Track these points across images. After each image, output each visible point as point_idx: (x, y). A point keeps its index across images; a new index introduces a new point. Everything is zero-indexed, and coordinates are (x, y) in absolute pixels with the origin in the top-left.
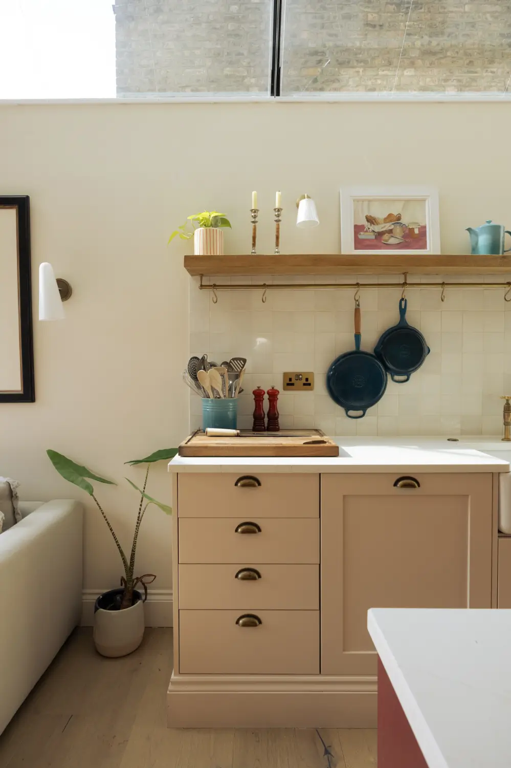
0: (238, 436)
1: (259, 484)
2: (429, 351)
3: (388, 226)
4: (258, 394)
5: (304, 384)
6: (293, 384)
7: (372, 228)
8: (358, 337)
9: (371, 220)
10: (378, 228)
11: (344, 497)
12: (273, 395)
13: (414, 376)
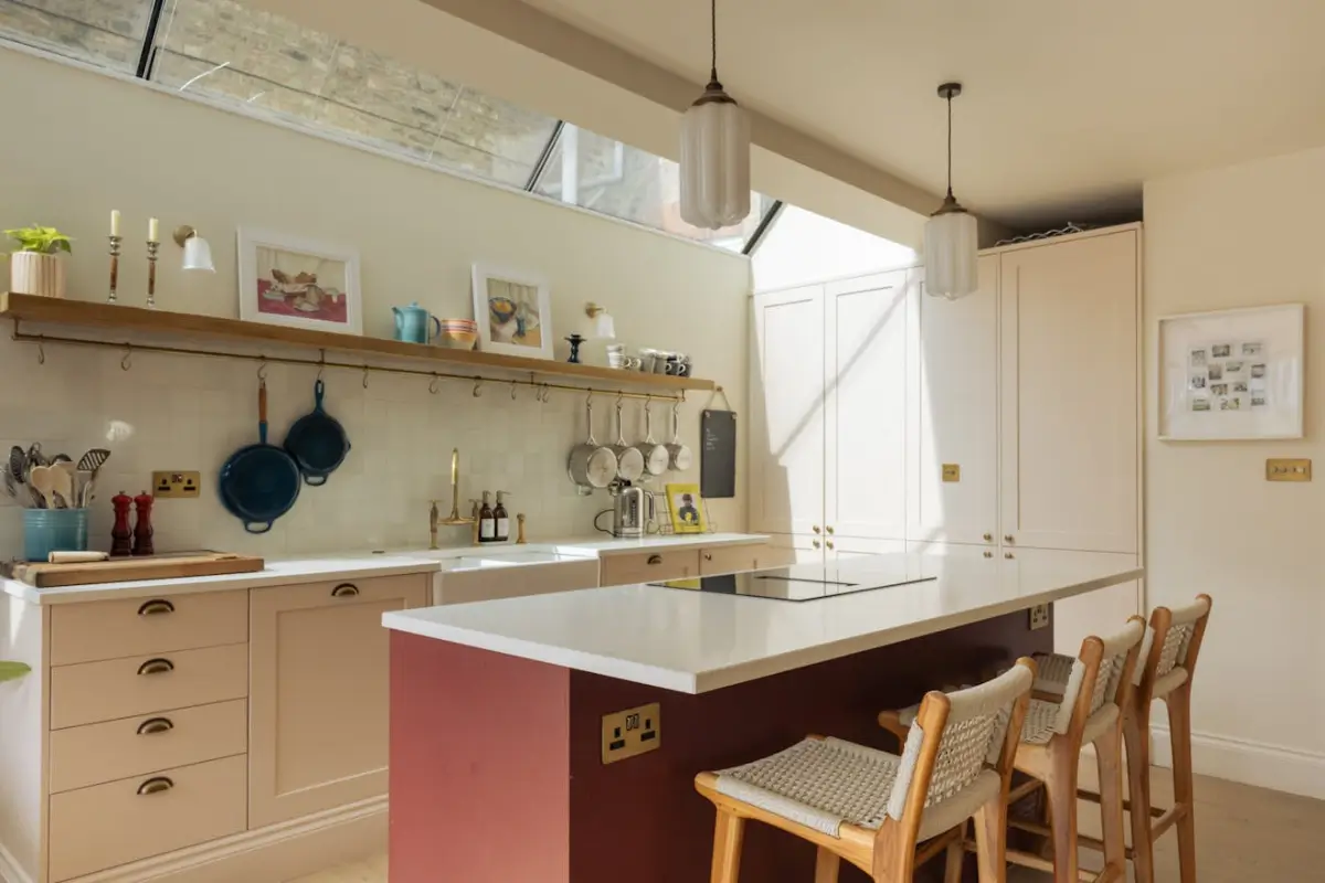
0: (106, 560)
1: (172, 609)
2: (350, 446)
3: (300, 288)
4: (121, 503)
5: (186, 489)
6: (168, 489)
7: (280, 286)
8: (263, 426)
9: (279, 276)
10: (288, 289)
11: (279, 613)
12: (144, 504)
13: (332, 477)
